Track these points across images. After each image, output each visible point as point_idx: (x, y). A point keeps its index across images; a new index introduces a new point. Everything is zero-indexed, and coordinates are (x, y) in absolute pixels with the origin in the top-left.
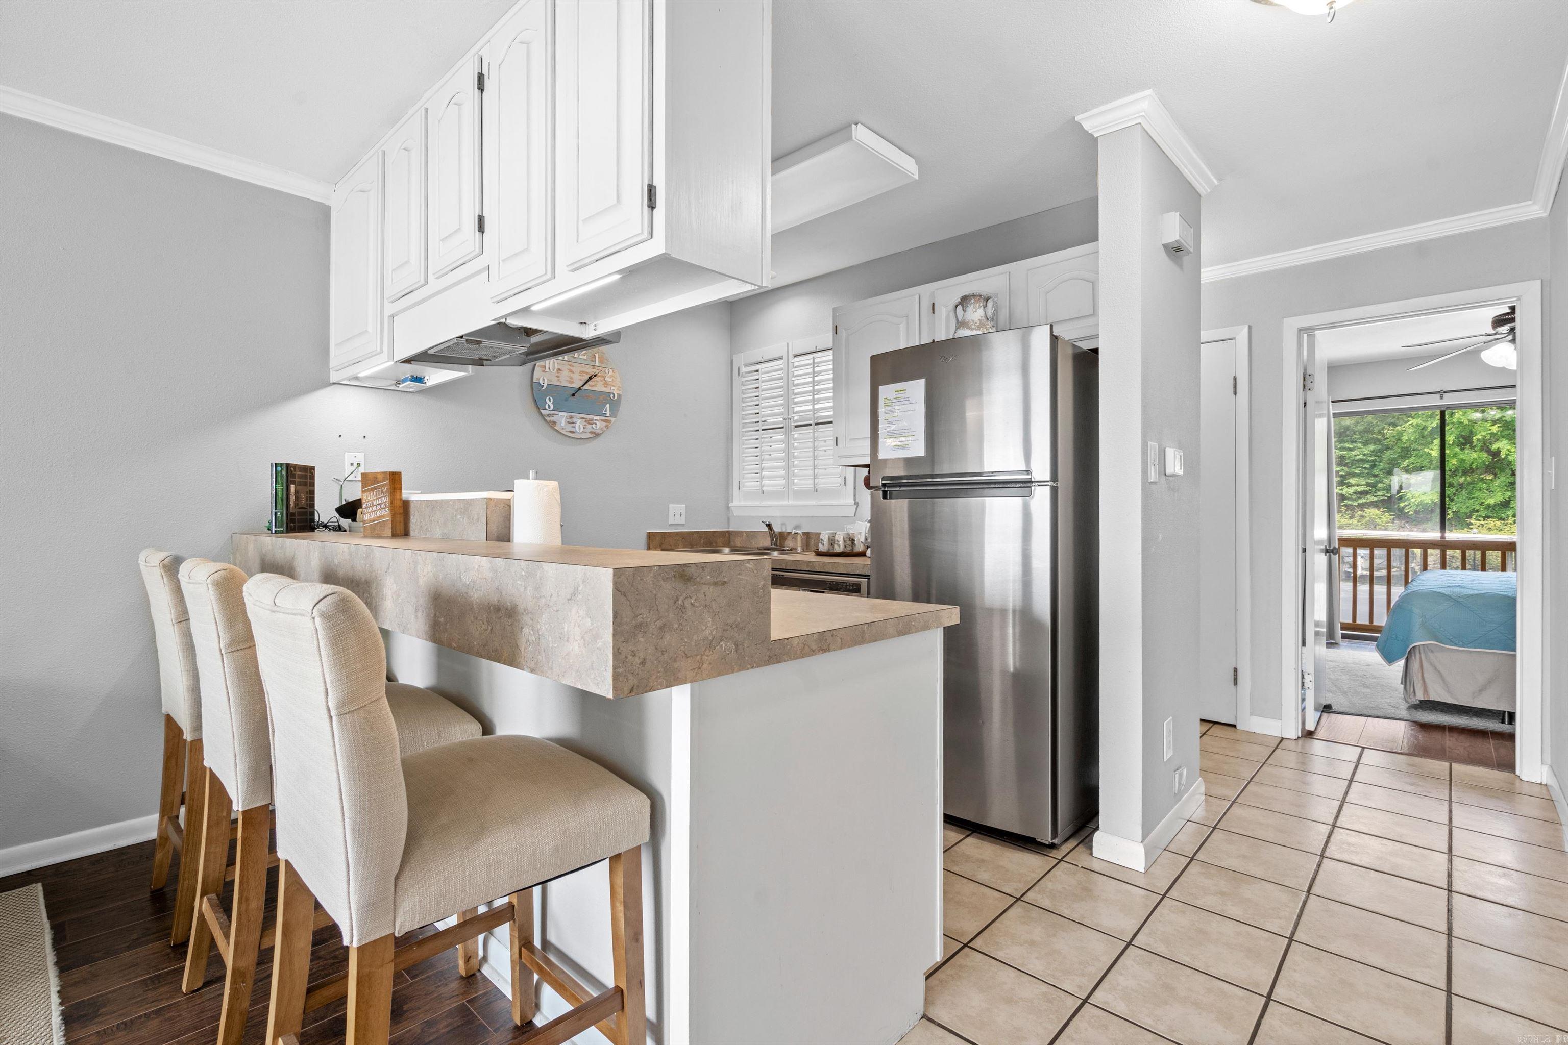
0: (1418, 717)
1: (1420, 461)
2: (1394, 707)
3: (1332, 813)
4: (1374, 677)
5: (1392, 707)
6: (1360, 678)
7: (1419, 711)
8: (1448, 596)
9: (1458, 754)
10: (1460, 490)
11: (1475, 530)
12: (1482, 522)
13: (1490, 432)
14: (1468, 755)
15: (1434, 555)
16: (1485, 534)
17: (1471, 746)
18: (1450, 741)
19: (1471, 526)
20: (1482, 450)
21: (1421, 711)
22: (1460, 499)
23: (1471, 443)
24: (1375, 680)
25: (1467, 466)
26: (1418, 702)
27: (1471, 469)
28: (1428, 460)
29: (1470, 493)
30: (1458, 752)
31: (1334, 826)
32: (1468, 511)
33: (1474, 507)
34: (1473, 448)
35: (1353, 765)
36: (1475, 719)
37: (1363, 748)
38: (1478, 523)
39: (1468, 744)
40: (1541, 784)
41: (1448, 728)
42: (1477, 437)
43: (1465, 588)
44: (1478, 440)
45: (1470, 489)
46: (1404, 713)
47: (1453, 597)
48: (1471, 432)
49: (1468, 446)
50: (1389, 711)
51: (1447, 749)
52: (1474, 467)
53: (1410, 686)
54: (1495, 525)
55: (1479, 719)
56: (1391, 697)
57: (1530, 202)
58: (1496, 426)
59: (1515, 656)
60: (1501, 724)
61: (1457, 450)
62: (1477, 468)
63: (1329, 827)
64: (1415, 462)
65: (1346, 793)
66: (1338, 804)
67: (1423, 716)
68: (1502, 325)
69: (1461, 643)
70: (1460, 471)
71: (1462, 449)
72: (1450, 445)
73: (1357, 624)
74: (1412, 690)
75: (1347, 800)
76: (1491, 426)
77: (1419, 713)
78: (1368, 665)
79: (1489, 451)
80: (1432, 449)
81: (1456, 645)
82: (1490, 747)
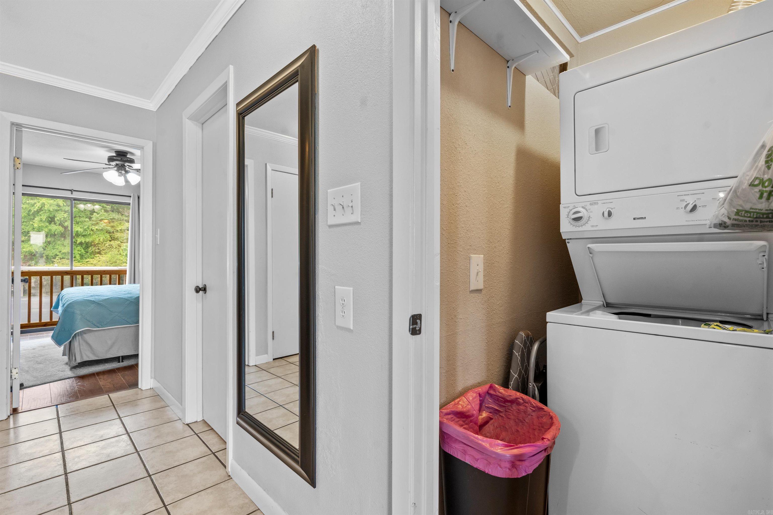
0: (79, 373)
1: (27, 228)
2: (63, 371)
3: (61, 465)
4: (41, 356)
5: (62, 371)
6: (33, 359)
7: (77, 369)
8: (93, 301)
9: (109, 388)
10: (49, 245)
11: (56, 265)
12: (59, 261)
13: (63, 217)
14: (114, 386)
15: (67, 278)
16: (61, 266)
17: (112, 380)
18: (103, 382)
19: (54, 263)
20: (60, 225)
21: (78, 369)
22: (49, 249)
23: (54, 221)
24: (42, 358)
25: (53, 233)
26: (77, 364)
27: (55, 234)
28: (32, 228)
29: (54, 246)
30: (108, 386)
31: (66, 474)
32: (53, 255)
33: (56, 253)
34: (55, 224)
35: (56, 421)
36: (106, 365)
37: (57, 405)
38: (58, 261)
39: (110, 380)
40: (150, 389)
41: (96, 374)
42: (57, 218)
43: (99, 296)
44: (58, 220)
45: (54, 244)
46: (69, 373)
47: (96, 301)
48: (54, 216)
49: (53, 223)
50: (61, 375)
51: (102, 387)
52: (56, 233)
53: (72, 357)
54: (65, 262)
55: (108, 364)
56: (57, 365)
57: (149, 101)
58: (66, 214)
59: (138, 325)
60: (119, 363)
61: (47, 224)
62: (57, 234)
63: (63, 476)
64: (24, 228)
65: (62, 443)
66: (60, 454)
67: (81, 372)
68: (112, 161)
69: (101, 326)
70: (49, 235)
71: (50, 224)
72: (44, 221)
73: (31, 323)
74: (74, 358)
75: (65, 449)
76: (64, 214)
77: (78, 370)
78: (34, 349)
79: (63, 226)
80: (34, 222)
81: (98, 327)
82: (120, 378)
